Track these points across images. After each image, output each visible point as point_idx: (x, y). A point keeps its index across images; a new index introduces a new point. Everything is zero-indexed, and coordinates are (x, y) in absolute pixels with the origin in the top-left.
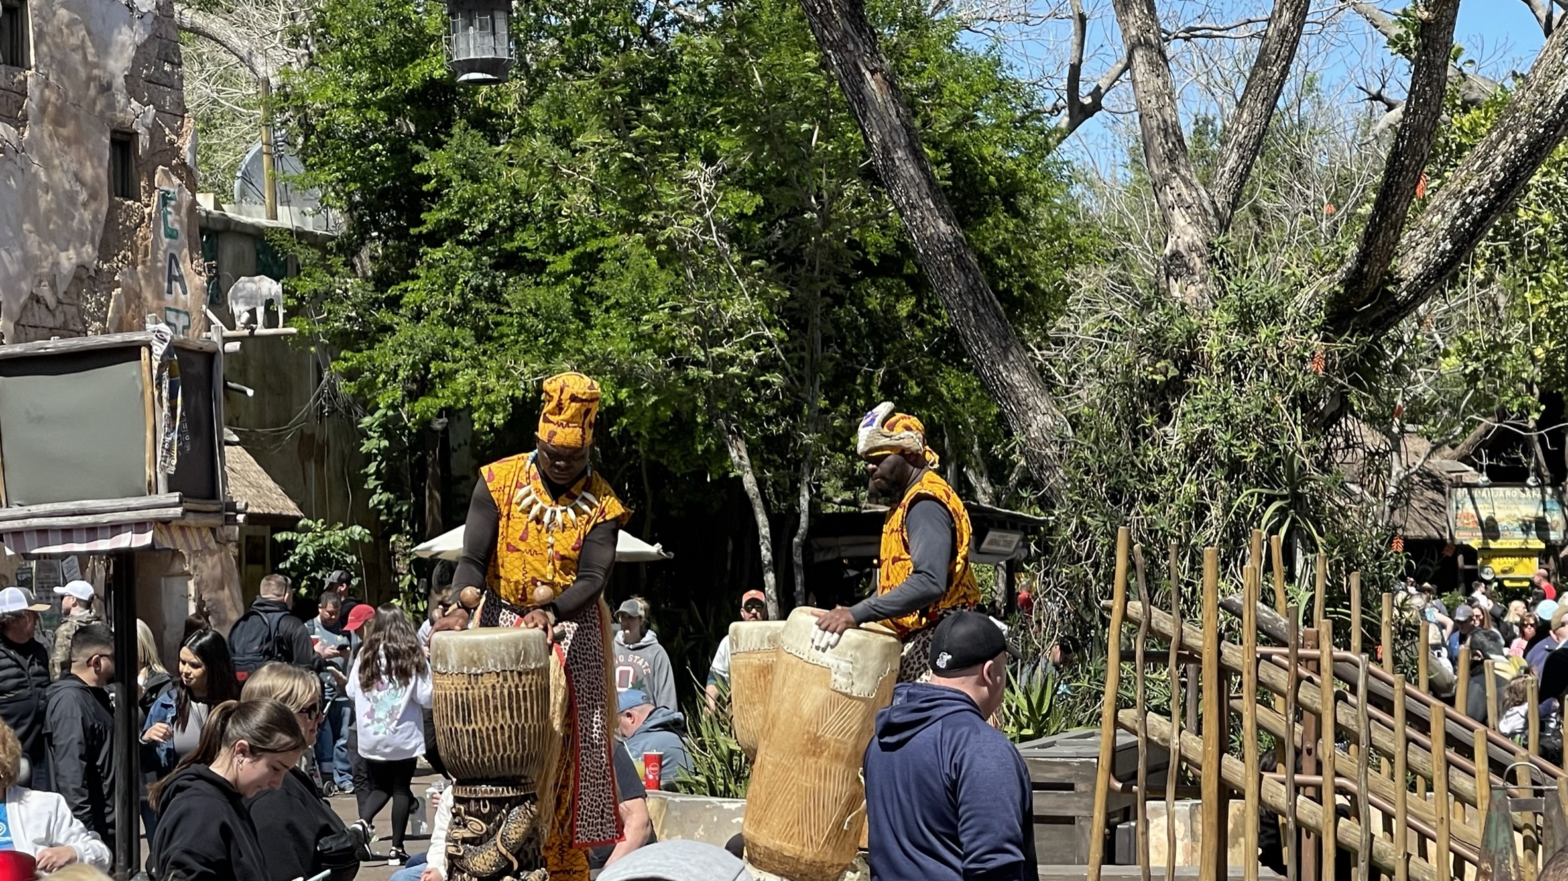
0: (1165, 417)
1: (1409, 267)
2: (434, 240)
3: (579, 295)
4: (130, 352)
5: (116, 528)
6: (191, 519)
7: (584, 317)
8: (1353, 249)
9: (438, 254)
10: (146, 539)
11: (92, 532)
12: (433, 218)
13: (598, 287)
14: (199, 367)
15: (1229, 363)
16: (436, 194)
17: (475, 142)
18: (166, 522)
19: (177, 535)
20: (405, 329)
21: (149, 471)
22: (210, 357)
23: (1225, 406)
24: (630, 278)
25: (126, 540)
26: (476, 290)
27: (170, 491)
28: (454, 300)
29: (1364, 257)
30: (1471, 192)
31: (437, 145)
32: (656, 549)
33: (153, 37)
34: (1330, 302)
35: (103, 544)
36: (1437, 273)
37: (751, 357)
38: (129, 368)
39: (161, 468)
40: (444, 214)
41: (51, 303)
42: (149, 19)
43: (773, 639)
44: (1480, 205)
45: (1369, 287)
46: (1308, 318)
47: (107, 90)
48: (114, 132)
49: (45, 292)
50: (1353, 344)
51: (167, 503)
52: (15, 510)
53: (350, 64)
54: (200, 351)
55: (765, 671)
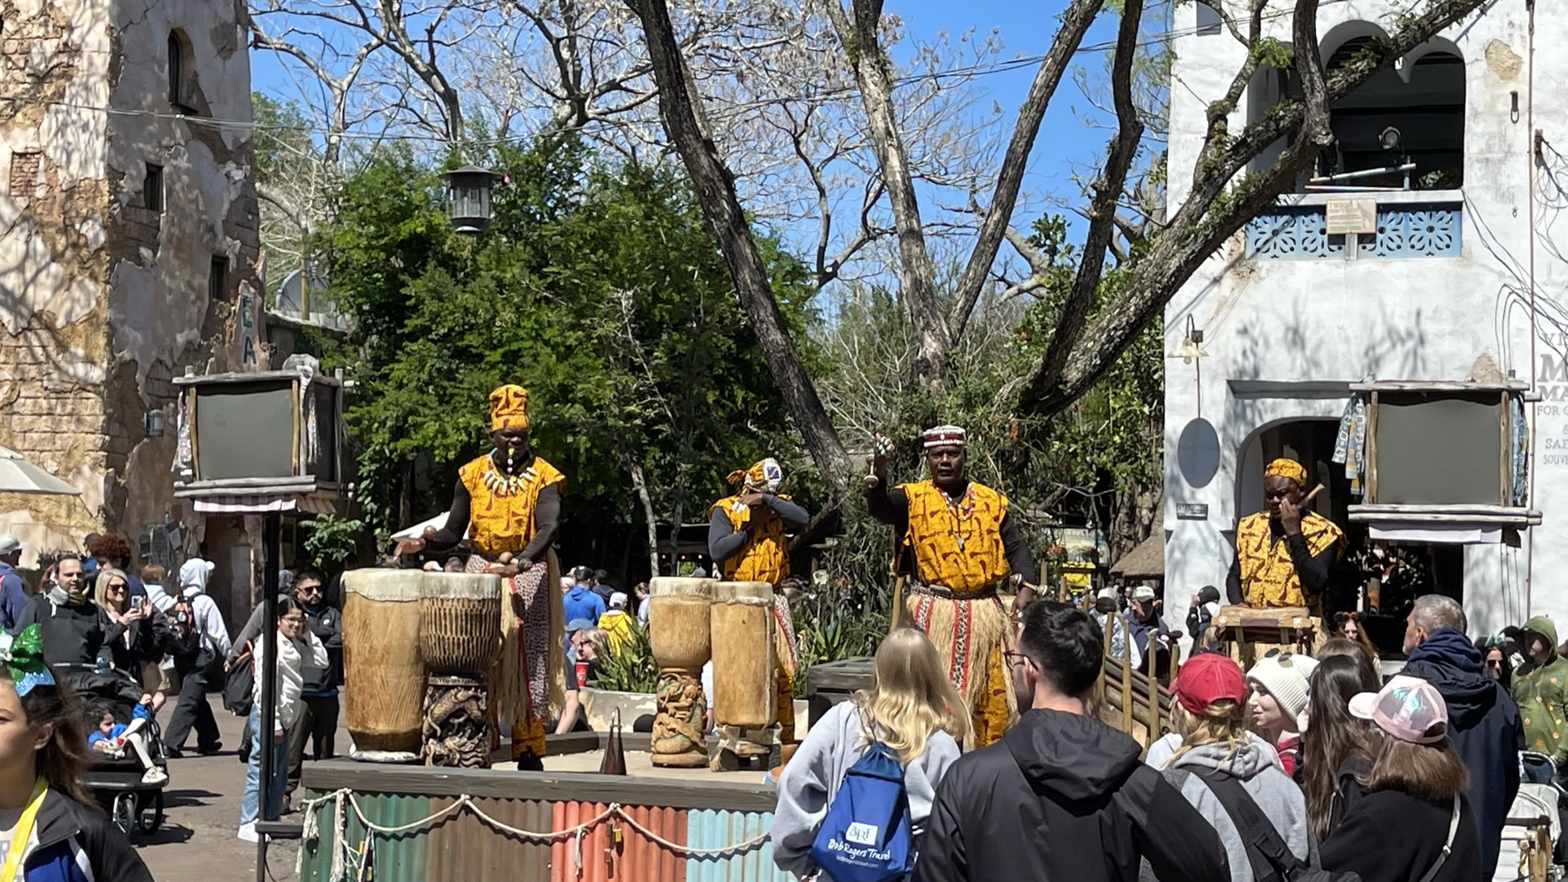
1: (1073, 374)
2: (413, 337)
5: (271, 497)
6: (320, 494)
8: (1040, 360)
9: (415, 347)
10: (291, 505)
11: (255, 499)
12: (412, 323)
14: (327, 396)
16: (415, 309)
17: (442, 276)
18: (303, 495)
19: (311, 503)
21: (295, 461)
22: (334, 389)
25: (276, 506)
26: (439, 370)
27: (308, 473)
29: (1046, 366)
30: (1115, 329)
31: (416, 276)
33: (243, 196)
34: (1022, 394)
35: (263, 508)
36: (1091, 379)
37: (651, 413)
38: (284, 393)
39: (302, 460)
40: (419, 321)
41: (170, 365)
42: (239, 185)
43: (679, 589)
44: (1119, 337)
45: (1048, 385)
46: (1008, 403)
47: (211, 229)
48: (214, 256)
49: (166, 358)
50: (1036, 420)
51: (306, 482)
52: (205, 483)
53: (363, 221)
54: (328, 386)
55: (673, 609)
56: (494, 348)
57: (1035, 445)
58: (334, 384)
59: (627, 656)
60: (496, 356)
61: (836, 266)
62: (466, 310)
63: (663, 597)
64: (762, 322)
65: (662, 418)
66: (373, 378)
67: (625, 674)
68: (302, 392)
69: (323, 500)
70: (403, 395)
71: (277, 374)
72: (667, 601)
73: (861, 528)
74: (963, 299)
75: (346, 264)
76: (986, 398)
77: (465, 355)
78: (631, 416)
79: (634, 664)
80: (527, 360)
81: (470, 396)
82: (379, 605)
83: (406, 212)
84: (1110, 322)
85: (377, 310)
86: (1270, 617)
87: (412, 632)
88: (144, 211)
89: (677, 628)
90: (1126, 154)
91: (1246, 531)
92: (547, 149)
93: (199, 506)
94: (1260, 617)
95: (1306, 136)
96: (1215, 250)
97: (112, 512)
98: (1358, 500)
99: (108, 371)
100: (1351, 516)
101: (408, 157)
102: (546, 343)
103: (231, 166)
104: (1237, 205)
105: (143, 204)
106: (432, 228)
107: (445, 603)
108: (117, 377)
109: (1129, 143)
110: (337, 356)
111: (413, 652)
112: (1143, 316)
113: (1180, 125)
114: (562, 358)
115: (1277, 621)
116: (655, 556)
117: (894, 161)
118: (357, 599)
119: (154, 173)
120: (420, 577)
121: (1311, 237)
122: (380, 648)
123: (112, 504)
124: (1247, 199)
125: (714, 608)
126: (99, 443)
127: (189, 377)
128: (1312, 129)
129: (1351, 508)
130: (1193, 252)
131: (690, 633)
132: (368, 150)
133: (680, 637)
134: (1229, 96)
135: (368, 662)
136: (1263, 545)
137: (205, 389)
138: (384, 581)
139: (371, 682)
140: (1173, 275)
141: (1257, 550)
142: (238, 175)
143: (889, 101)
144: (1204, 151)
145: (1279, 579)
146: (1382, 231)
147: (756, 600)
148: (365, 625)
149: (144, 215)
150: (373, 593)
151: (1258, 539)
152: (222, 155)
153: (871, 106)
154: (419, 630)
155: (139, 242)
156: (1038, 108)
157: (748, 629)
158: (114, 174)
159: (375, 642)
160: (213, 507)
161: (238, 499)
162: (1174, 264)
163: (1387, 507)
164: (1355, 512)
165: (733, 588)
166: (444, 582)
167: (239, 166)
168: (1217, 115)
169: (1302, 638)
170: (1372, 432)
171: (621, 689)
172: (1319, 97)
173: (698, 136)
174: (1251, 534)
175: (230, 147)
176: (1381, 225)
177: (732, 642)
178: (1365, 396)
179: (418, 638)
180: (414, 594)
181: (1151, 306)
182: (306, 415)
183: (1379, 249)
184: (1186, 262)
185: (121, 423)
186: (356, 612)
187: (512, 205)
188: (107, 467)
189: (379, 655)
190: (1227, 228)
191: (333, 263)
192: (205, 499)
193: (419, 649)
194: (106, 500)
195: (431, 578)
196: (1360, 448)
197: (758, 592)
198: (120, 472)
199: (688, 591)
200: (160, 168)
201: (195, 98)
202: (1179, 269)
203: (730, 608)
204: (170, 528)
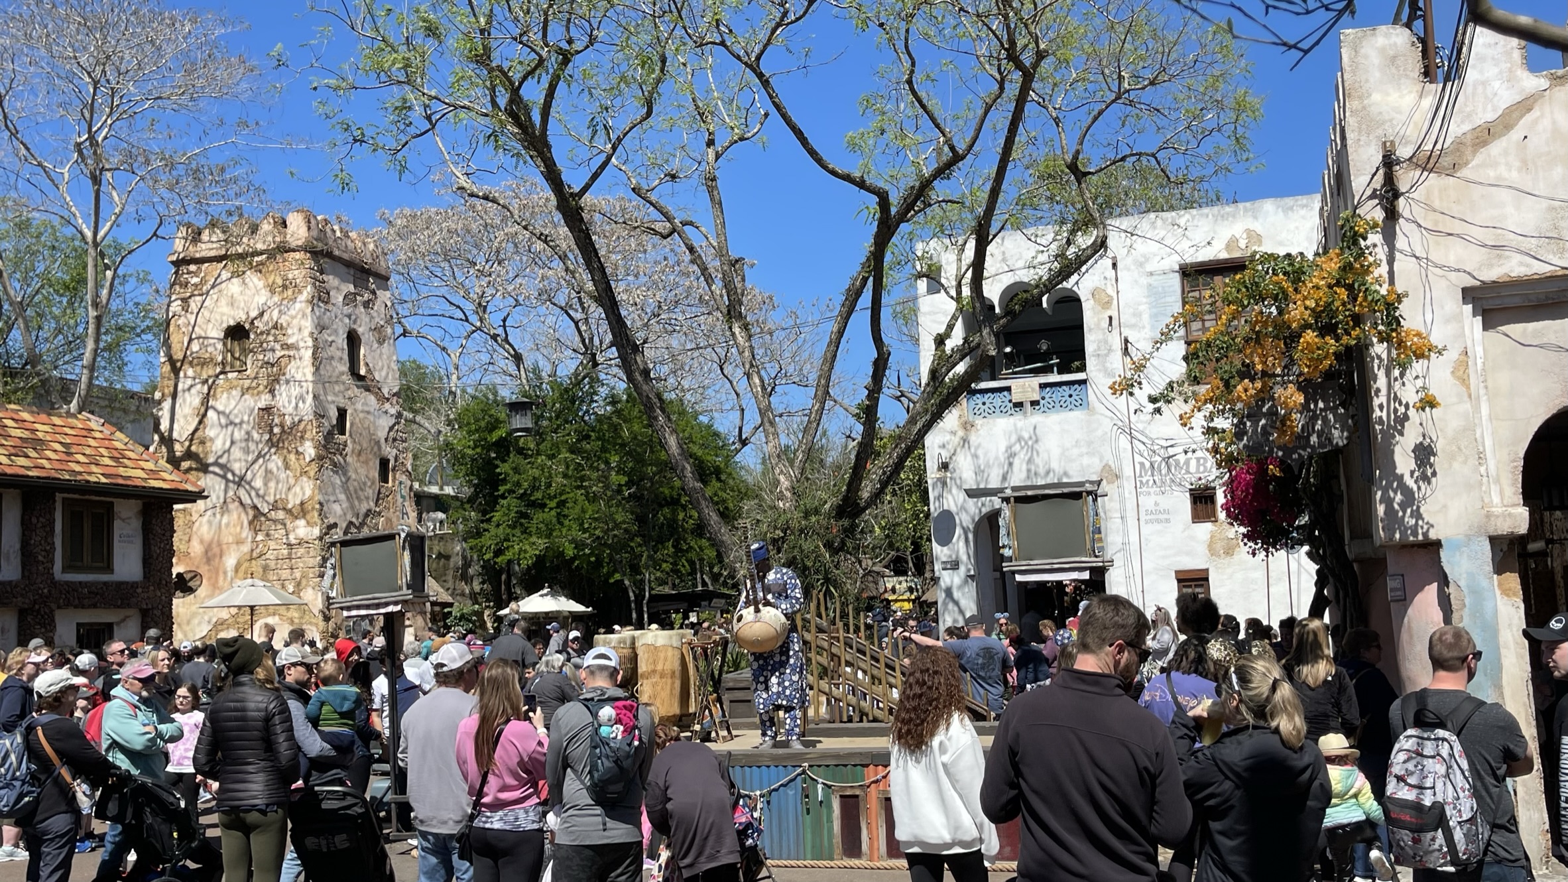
1: (865, 494)
3: (558, 514)
4: (392, 537)
5: (387, 604)
6: (416, 600)
7: (561, 524)
8: (845, 488)
10: (399, 608)
11: (378, 606)
12: (502, 489)
13: (566, 512)
14: (418, 542)
15: (801, 531)
17: (519, 460)
18: (406, 601)
19: (410, 606)
20: (493, 531)
21: (399, 582)
22: (422, 538)
24: (578, 509)
25: (390, 609)
27: (407, 590)
28: (512, 519)
29: (848, 491)
30: (886, 466)
31: (504, 461)
32: (590, 609)
34: (837, 507)
35: (383, 611)
36: (877, 496)
38: (390, 543)
39: (403, 581)
41: (357, 524)
42: (394, 417)
45: (851, 501)
46: (829, 513)
47: (378, 443)
48: (380, 459)
49: (355, 520)
51: (407, 594)
52: (348, 599)
53: (471, 432)
54: (418, 536)
61: (749, 437)
68: (402, 541)
69: (418, 604)
70: (500, 531)
74: (801, 456)
75: (463, 458)
76: (817, 511)
83: (494, 425)
85: (482, 482)
90: (882, 368)
92: (577, 382)
93: (345, 613)
96: (939, 419)
97: (327, 613)
98: (1008, 559)
99: (320, 531)
103: (388, 406)
104: (950, 392)
105: (336, 432)
108: (326, 534)
109: (882, 362)
110: (459, 511)
113: (926, 347)
119: (342, 413)
121: (1004, 405)
123: (327, 608)
124: (957, 387)
126: (317, 573)
128: (986, 347)
130: (926, 420)
134: (946, 330)
142: (393, 411)
143: (750, 346)
144: (933, 361)
146: (1043, 398)
149: (337, 438)
152: (383, 400)
155: (335, 454)
156: (835, 345)
158: (318, 416)
160: (354, 613)
161: (368, 607)
163: (1024, 562)
164: (1007, 567)
167: (393, 406)
168: (940, 341)
170: (1010, 521)
173: (640, 371)
175: (387, 396)
176: (1043, 395)
178: (1006, 500)
182: (404, 554)
183: (1043, 409)
190: (945, 405)
191: (455, 457)
192: (349, 608)
194: (323, 606)
200: (346, 411)
201: (364, 368)
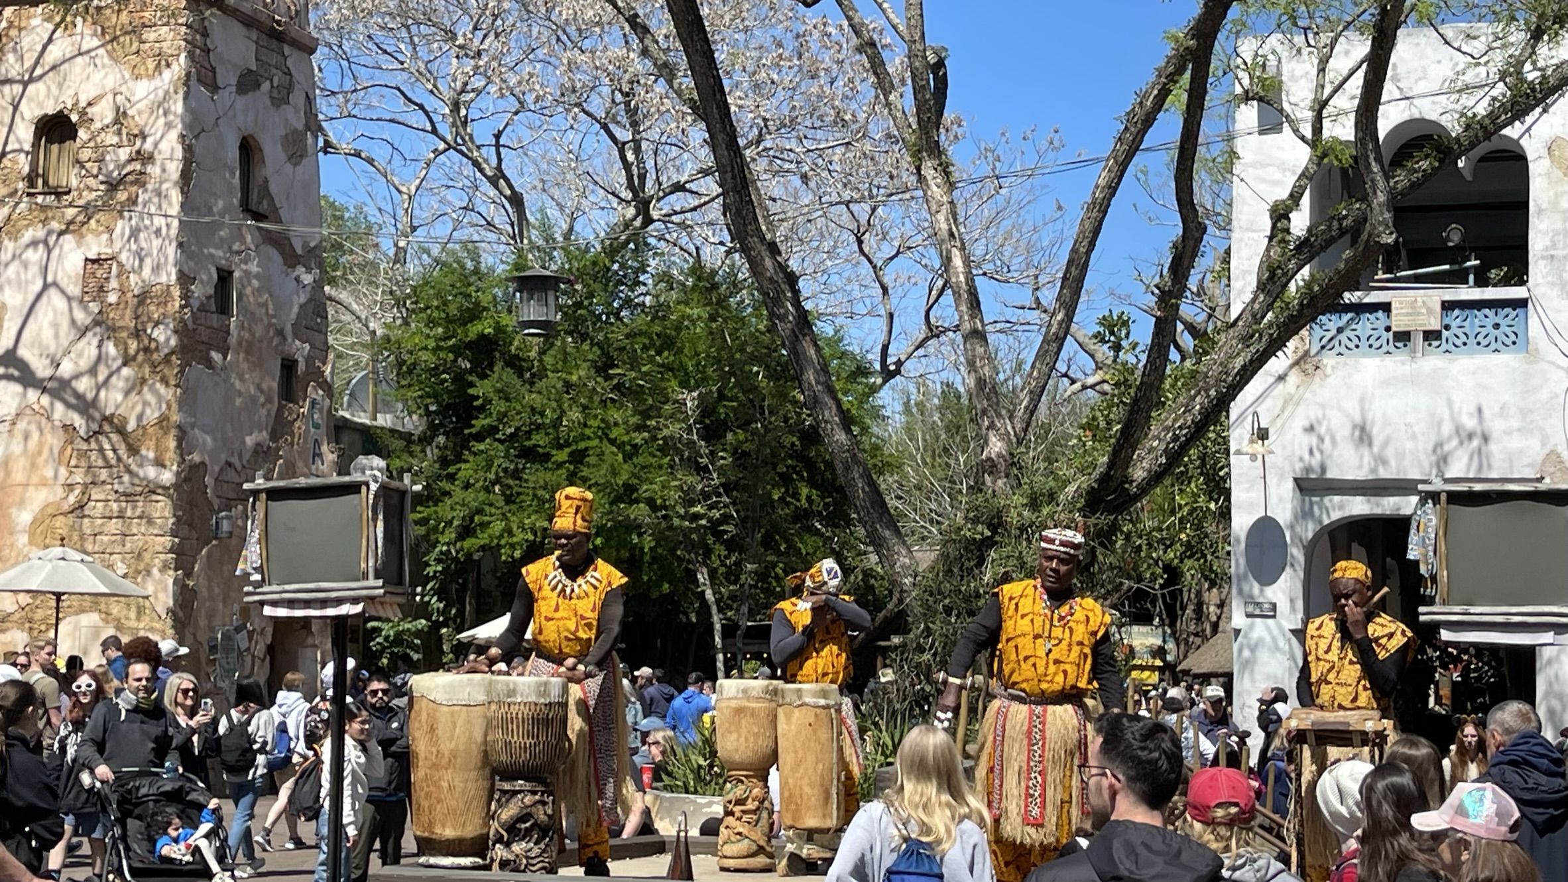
0: (981, 561)
1: (1139, 473)
2: (479, 437)
4: (354, 488)
5: (339, 602)
6: (388, 598)
8: (1105, 459)
9: (482, 447)
10: (358, 608)
11: (324, 603)
12: (480, 423)
14: (395, 501)
16: (482, 409)
17: (509, 375)
18: (372, 599)
19: (379, 608)
21: (363, 565)
22: (403, 493)
23: (1020, 557)
25: (346, 609)
26: (505, 470)
27: (377, 577)
28: (492, 476)
30: (1180, 428)
31: (484, 377)
33: (310, 300)
34: (1088, 493)
35: (331, 612)
36: (1156, 478)
37: (716, 514)
38: (352, 498)
39: (371, 563)
40: (487, 421)
41: (239, 467)
42: (309, 288)
43: (745, 691)
44: (1185, 435)
45: (1113, 484)
46: (1073, 502)
47: (280, 333)
48: (283, 359)
49: (235, 460)
50: (1102, 520)
51: (374, 586)
52: (275, 588)
53: (431, 322)
54: (397, 490)
55: (739, 711)
56: (560, 447)
57: (1102, 544)
58: (403, 488)
59: (693, 758)
60: (562, 456)
61: (899, 363)
62: (533, 409)
63: (729, 699)
64: (826, 422)
65: (726, 518)
66: (439, 477)
67: (691, 776)
68: (371, 497)
69: (391, 605)
70: (470, 495)
71: (347, 479)
72: (734, 704)
73: (927, 628)
74: (1027, 399)
75: (414, 364)
76: (1052, 497)
77: (531, 455)
78: (696, 517)
79: (700, 767)
80: (592, 460)
81: (535, 496)
82: (445, 709)
83: (474, 313)
84: (1175, 421)
85: (443, 411)
86: (1342, 720)
87: (479, 737)
88: (215, 316)
89: (744, 731)
90: (1189, 254)
91: (1316, 633)
92: (613, 249)
93: (268, 611)
94: (1332, 720)
95: (1370, 235)
96: (1280, 349)
97: (181, 614)
98: (1430, 601)
99: (178, 474)
100: (1422, 618)
101: (476, 258)
102: (612, 442)
103: (300, 270)
104: (1301, 304)
105: (214, 308)
106: (499, 329)
107: (512, 707)
108: (186, 480)
109: (1191, 243)
110: (405, 456)
111: (480, 757)
112: (1209, 414)
113: (1243, 224)
114: (628, 457)
115: (1348, 724)
116: (720, 657)
117: (958, 262)
118: (424, 703)
119: (224, 277)
120: (486, 682)
121: (1376, 334)
122: (447, 753)
123: (181, 606)
124: (1312, 298)
125: (780, 710)
126: (169, 545)
127: (260, 482)
128: (1375, 228)
129: (1421, 609)
130: (1258, 351)
131: (756, 735)
132: (436, 250)
133: (746, 740)
134: (1291, 195)
135: (435, 766)
136: (1333, 648)
137: (275, 495)
138: (451, 686)
139: (439, 787)
140: (1238, 373)
141: (1327, 652)
142: (307, 279)
143: (951, 202)
144: (1268, 250)
145: (1349, 682)
146: (1447, 327)
147: (822, 702)
148: (432, 729)
149: (215, 320)
150: (439, 697)
151: (1328, 641)
152: (292, 259)
153: (934, 208)
154: (486, 735)
155: (210, 346)
156: (1101, 208)
157: (815, 732)
158: (185, 279)
159: (442, 746)
160: (282, 612)
161: (307, 604)
162: (1238, 363)
163: (1457, 609)
164: (1426, 614)
165: (799, 690)
166: (511, 686)
167: (309, 270)
168: (1280, 214)
169: (1374, 741)
170: (1441, 533)
171: (687, 792)
172: (1381, 197)
173: (762, 238)
174: (1320, 636)
175: (299, 251)
176: (1447, 321)
177: (798, 745)
178: (1434, 496)
179: (485, 742)
180: (482, 698)
181: (1217, 405)
182: (375, 520)
183: (1444, 346)
184: (1251, 361)
185: (190, 525)
186: (424, 716)
187: (578, 305)
188: (176, 570)
189: (445, 761)
190: (1292, 326)
191: (401, 363)
192: (275, 604)
193: (486, 753)
194: (175, 601)
195: (497, 682)
196: (1431, 548)
197: (824, 694)
198: (188, 574)
199: (754, 693)
200: (231, 273)
201: (265, 202)
202: (1244, 367)
203: (796, 710)
204: (238, 630)
